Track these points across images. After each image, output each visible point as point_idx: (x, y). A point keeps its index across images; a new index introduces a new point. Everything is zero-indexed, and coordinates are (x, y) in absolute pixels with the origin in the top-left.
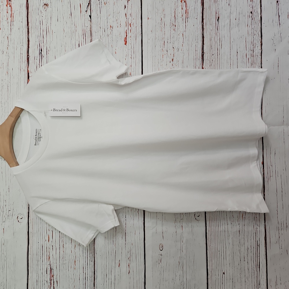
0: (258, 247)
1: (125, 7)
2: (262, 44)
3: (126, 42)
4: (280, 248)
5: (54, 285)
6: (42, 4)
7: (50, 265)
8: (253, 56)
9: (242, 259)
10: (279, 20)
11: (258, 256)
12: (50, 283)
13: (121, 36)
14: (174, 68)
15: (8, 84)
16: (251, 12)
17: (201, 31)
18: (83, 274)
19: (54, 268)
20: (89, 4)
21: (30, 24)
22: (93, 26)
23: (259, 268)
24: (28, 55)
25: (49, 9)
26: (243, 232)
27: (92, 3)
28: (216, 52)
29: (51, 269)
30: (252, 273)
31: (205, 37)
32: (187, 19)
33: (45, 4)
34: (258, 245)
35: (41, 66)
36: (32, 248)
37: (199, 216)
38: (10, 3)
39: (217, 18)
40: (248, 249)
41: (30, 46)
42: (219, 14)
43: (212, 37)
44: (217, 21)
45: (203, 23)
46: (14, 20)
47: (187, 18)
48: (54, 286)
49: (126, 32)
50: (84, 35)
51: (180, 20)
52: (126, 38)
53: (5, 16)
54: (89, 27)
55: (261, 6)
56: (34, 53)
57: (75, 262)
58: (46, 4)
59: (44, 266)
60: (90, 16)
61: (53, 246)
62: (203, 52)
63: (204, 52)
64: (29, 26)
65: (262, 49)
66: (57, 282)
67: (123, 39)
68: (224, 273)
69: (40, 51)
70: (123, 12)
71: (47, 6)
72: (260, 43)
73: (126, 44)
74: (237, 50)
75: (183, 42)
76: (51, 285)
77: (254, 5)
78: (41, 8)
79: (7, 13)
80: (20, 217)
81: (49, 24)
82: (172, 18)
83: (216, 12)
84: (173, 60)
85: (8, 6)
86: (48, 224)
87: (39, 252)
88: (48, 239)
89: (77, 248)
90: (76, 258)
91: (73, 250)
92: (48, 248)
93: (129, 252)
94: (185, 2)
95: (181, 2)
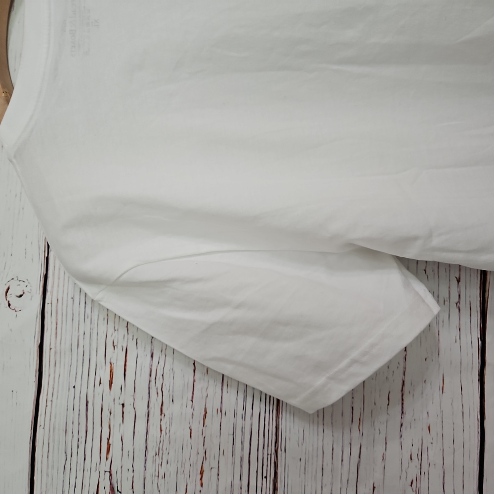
7: (111, 475)
19: (125, 488)
29: (112, 489)
36: (49, 403)
57: (202, 473)
59: (87, 474)
61: (123, 405)
80: (15, 291)
86: (111, 323)
87: (76, 423)
88: (108, 378)
89: (213, 421)
90: (205, 458)
91: (197, 426)
92: (106, 412)
93: (414, 457)
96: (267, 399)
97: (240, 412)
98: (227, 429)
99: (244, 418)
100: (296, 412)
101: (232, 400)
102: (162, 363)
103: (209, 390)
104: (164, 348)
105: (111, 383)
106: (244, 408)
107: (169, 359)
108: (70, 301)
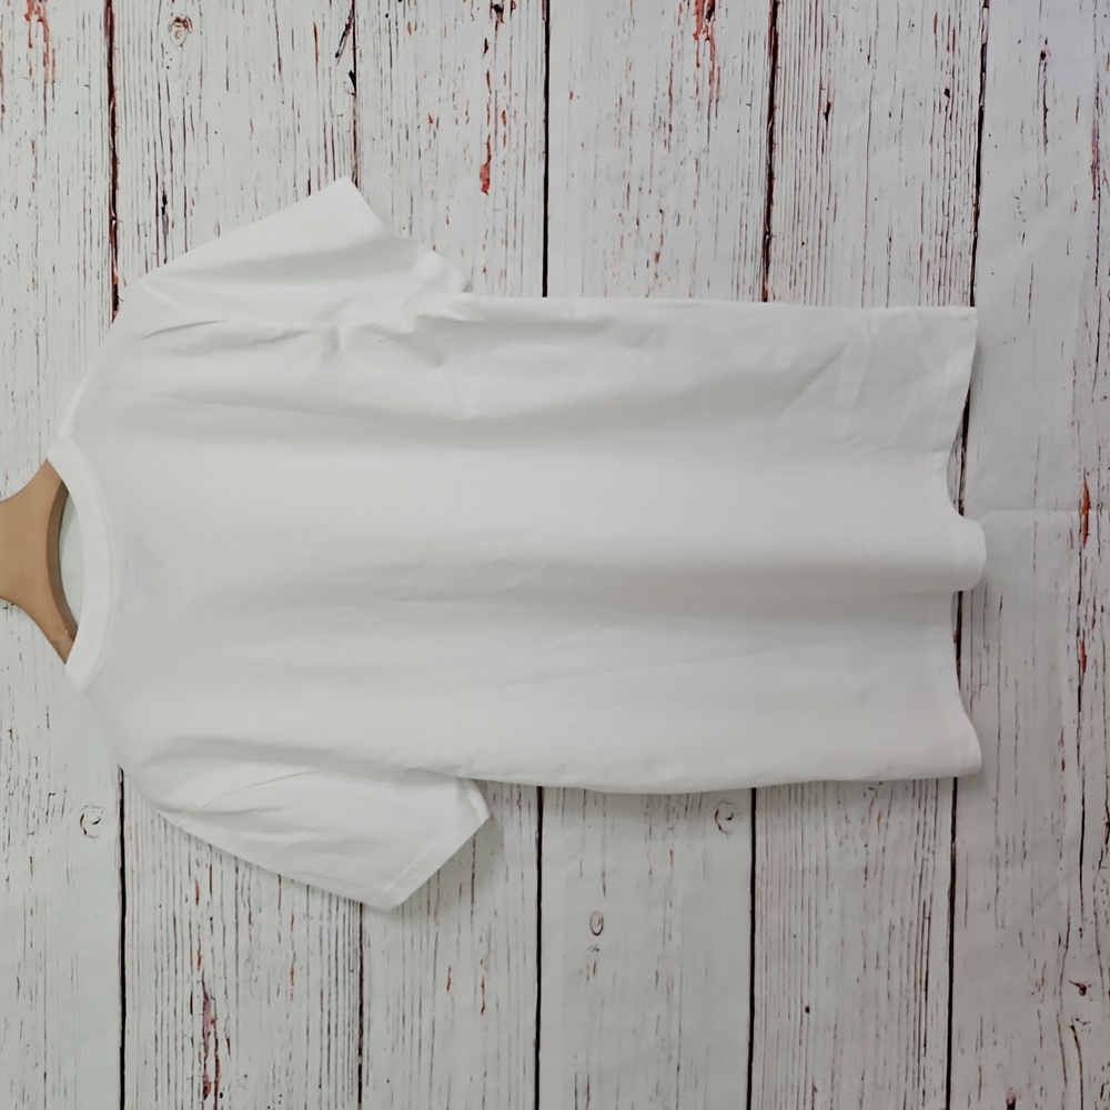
0: (927, 921)
1: (486, 48)
2: (977, 214)
3: (488, 180)
4: (1000, 923)
5: (216, 1050)
6: (167, 20)
7: (203, 984)
8: (944, 254)
9: (872, 964)
10: (1045, 125)
11: (924, 952)
12: (205, 1044)
13: (468, 160)
14: (661, 286)
15: (37, 326)
16: (947, 92)
17: (765, 151)
18: (322, 1017)
19: (219, 995)
20: (348, 27)
21: (118, 95)
22: (363, 113)
23: (926, 990)
24: (113, 218)
25: (193, 38)
26: (879, 874)
27: (359, 23)
28: (812, 234)
29: (206, 996)
30: (901, 1007)
31: (776, 176)
32: (713, 104)
33: (178, 20)
34: (927, 915)
35: (165, 261)
36: (135, 924)
37: (730, 819)
38: (41, 6)
39: (824, 108)
40: (892, 927)
41: (119, 180)
42: (831, 93)
43: (802, 176)
44: (822, 118)
45: (773, 124)
46: (57, 75)
47: (714, 99)
48: (216, 1056)
49: (488, 144)
50: (329, 146)
51: (687, 105)
52: (487, 167)
53: (23, 59)
54: (348, 118)
55: (983, 70)
56: (136, 207)
57: (292, 973)
58: (182, 18)
59: (180, 986)
60: (353, 76)
61: (211, 919)
62: (769, 233)
63: (773, 232)
64: (118, 103)
65: (976, 230)
66: (228, 1040)
67: (476, 171)
68: (808, 1010)
69: (161, 204)
70: (478, 64)
71: (186, 27)
72: (972, 210)
73: (485, 189)
74: (890, 231)
75: (697, 193)
76: (206, 1051)
77: (959, 64)
78: (164, 35)
79: (30, 46)
80: (90, 818)
81: (192, 100)
82: (660, 96)
83: (821, 85)
84: (658, 256)
85: (34, 18)
86: (193, 843)
87: (165, 940)
88: (194, 895)
89: (300, 926)
90: (294, 960)
91: (285, 932)
92: (194, 927)
93: (484, 939)
94: (708, 39)
95: (696, 38)
96: (351, 902)
97: (326, 914)
98: (314, 931)
99: (329, 920)
100: (376, 911)
101: (318, 905)
102: (247, 877)
103: (295, 900)
104: (247, 864)
105: (197, 899)
106: (330, 911)
107: (254, 872)
108: (150, 824)
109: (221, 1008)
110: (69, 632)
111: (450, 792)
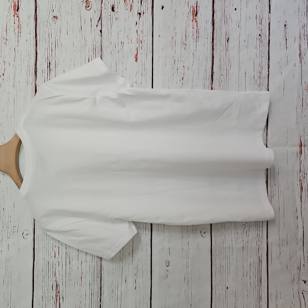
0: (260, 262)
1: (137, 24)
2: (269, 67)
3: (137, 58)
4: (281, 263)
5: (59, 301)
6: (51, 17)
7: (56, 281)
8: (260, 78)
9: (245, 275)
10: (286, 43)
11: (260, 271)
12: (56, 299)
13: (132, 53)
14: (184, 86)
15: (14, 97)
16: (260, 35)
17: (211, 51)
18: (90, 291)
19: (61, 285)
20: (100, 18)
21: (38, 36)
22: (104, 41)
23: (261, 282)
24: (36, 68)
25: (58, 21)
26: (247, 249)
27: (103, 18)
28: (225, 72)
29: (57, 285)
30: (254, 287)
31: (214, 57)
32: (197, 38)
34: (260, 261)
35: (50, 80)
36: (37, 264)
37: (205, 233)
38: (18, 13)
39: (227, 39)
40: (251, 264)
41: (38, 58)
42: (229, 35)
43: (222, 57)
44: (227, 42)
45: (213, 43)
46: (22, 31)
47: (198, 37)
49: (137, 49)
50: (94, 50)
51: (190, 38)
52: (137, 55)
53: (13, 27)
54: (100, 42)
55: (269, 29)
56: (42, 65)
57: (81, 278)
58: (55, 16)
59: (49, 282)
60: (101, 31)
61: (59, 262)
62: (213, 72)
63: (214, 72)
64: (38, 38)
65: (269, 71)
66: (63, 298)
67: (134, 56)
68: (227, 288)
69: (49, 65)
70: (134, 28)
71: (56, 18)
72: (267, 66)
73: (136, 61)
74: (245, 71)
75: (193, 62)
76: (57, 301)
77: (263, 28)
78: (51, 21)
79: (14, 23)
80: (25, 233)
81: (58, 37)
82: (183, 36)
83: (226, 33)
84: (183, 78)
85: (16, 16)
86: (54, 240)
87: (45, 269)
88: (54, 255)
89: (84, 264)
90: (82, 274)
91: (80, 266)
92: (54, 264)
93: (136, 268)
94: (196, 21)
95: (193, 21)
96: (98, 257)
97: (91, 261)
98: (88, 266)
99: (92, 262)
100: (106, 260)
101: (89, 258)
102: (69, 250)
103: (82, 256)
104: (69, 247)
105: (55, 257)
106: (92, 260)
107: (71, 249)
108: (42, 235)
109: (61, 288)
110: (21, 181)
111: (126, 225)
